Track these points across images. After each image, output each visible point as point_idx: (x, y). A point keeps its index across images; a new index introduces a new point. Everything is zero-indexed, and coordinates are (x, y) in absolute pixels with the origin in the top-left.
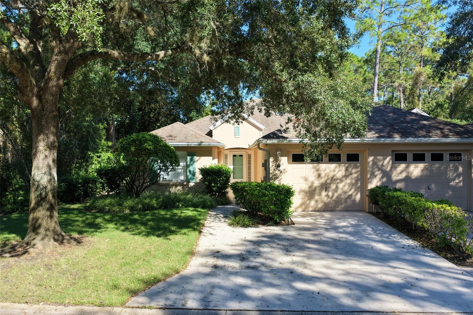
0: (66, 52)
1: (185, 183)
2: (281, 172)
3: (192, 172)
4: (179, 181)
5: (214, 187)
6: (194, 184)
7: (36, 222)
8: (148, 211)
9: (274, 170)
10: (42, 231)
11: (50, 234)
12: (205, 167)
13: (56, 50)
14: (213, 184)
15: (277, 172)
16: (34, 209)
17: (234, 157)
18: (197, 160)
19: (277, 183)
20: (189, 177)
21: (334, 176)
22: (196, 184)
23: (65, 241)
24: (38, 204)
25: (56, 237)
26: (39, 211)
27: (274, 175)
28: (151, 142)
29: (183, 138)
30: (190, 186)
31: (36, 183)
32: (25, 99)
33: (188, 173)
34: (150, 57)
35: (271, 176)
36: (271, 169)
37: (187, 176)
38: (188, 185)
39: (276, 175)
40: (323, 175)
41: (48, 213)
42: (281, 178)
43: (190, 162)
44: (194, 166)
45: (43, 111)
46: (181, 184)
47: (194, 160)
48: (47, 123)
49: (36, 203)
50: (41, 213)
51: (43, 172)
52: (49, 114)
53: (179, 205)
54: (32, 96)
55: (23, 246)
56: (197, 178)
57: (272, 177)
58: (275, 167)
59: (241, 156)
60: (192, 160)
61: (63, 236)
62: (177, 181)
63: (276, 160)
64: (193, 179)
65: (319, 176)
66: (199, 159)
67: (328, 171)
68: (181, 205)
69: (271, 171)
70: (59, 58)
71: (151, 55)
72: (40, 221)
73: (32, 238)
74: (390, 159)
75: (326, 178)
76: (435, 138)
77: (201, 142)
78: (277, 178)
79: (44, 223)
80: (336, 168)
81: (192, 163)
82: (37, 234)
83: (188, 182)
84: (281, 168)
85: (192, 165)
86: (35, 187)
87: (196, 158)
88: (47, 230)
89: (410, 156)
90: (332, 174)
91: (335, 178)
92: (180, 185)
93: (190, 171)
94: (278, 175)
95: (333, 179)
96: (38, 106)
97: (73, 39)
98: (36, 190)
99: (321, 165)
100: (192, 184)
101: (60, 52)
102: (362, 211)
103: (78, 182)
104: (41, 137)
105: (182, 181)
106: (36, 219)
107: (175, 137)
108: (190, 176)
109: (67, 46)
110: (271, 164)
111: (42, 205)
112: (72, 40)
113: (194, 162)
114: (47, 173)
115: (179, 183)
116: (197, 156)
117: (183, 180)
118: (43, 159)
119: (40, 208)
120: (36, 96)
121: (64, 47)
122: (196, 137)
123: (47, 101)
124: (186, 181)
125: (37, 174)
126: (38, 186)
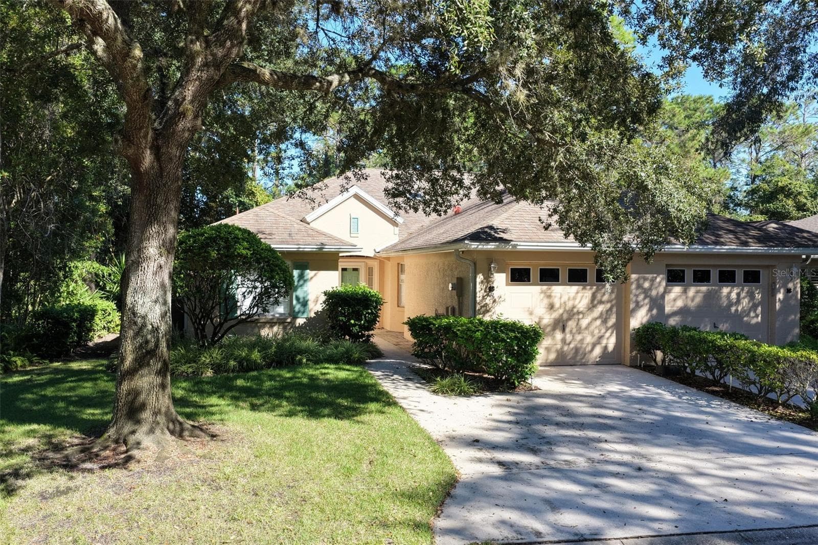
0: (217, 64)
1: (289, 320)
2: (494, 301)
3: (301, 300)
4: (277, 315)
5: (354, 325)
6: (305, 320)
7: (135, 398)
8: (253, 370)
9: (483, 297)
10: (146, 415)
11: (161, 419)
12: (335, 289)
13: (199, 60)
14: (352, 322)
15: (488, 300)
16: (132, 372)
17: (345, 272)
18: (312, 278)
19: (487, 318)
20: (297, 309)
21: (574, 307)
22: (309, 319)
23: (186, 433)
24: (142, 361)
25: (171, 426)
26: (142, 376)
27: (484, 306)
28: (247, 242)
29: (286, 236)
30: (297, 325)
31: (139, 320)
32: (131, 152)
33: (295, 302)
34: (318, 84)
35: (478, 307)
36: (478, 295)
37: (292, 307)
38: (294, 323)
39: (486, 305)
40: (557, 305)
41: (159, 380)
42: (493, 311)
43: (298, 281)
44: (305, 288)
45: (161, 176)
46: (281, 321)
47: (305, 278)
48: (167, 202)
49: (135, 360)
50: (146, 381)
51: (154, 297)
52: (171, 184)
53: (301, 360)
54: (146, 147)
55: (108, 446)
56: (310, 311)
57: (479, 310)
58: (485, 291)
59: (355, 270)
60: (301, 276)
61: (181, 424)
62: (273, 315)
63: (488, 278)
64: (303, 312)
65: (551, 307)
66: (315, 275)
67: (565, 298)
68: (304, 360)
69: (478, 299)
70: (204, 75)
71: (320, 82)
72: (142, 397)
73: (131, 429)
74: (662, 279)
75: (561, 311)
76: (730, 246)
77: (322, 244)
78: (488, 311)
79: (152, 401)
80: (577, 293)
81: (301, 282)
82: (138, 422)
83: (295, 317)
84: (496, 293)
85: (301, 286)
86: (134, 327)
87: (309, 273)
88: (156, 413)
89: (689, 275)
90: (570, 304)
91: (575, 310)
92: (280, 324)
93: (298, 299)
94: (490, 306)
95: (572, 313)
96: (152, 167)
97: (231, 40)
98: (137, 334)
99: (554, 288)
100: (300, 321)
101: (206, 65)
102: (620, 363)
103: (71, 317)
104: (154, 229)
105: (281, 314)
106: (136, 393)
107: (270, 234)
108: (298, 307)
109: (220, 52)
110: (478, 287)
111: (148, 365)
112: (228, 43)
113: (305, 281)
114: (161, 300)
115: (278, 319)
116: (312, 270)
117: (284, 314)
118: (155, 274)
119: (145, 371)
120: (151, 148)
121: (214, 55)
122: (309, 235)
123: (171, 159)
124: (290, 315)
125: (141, 302)
126: (144, 325)
